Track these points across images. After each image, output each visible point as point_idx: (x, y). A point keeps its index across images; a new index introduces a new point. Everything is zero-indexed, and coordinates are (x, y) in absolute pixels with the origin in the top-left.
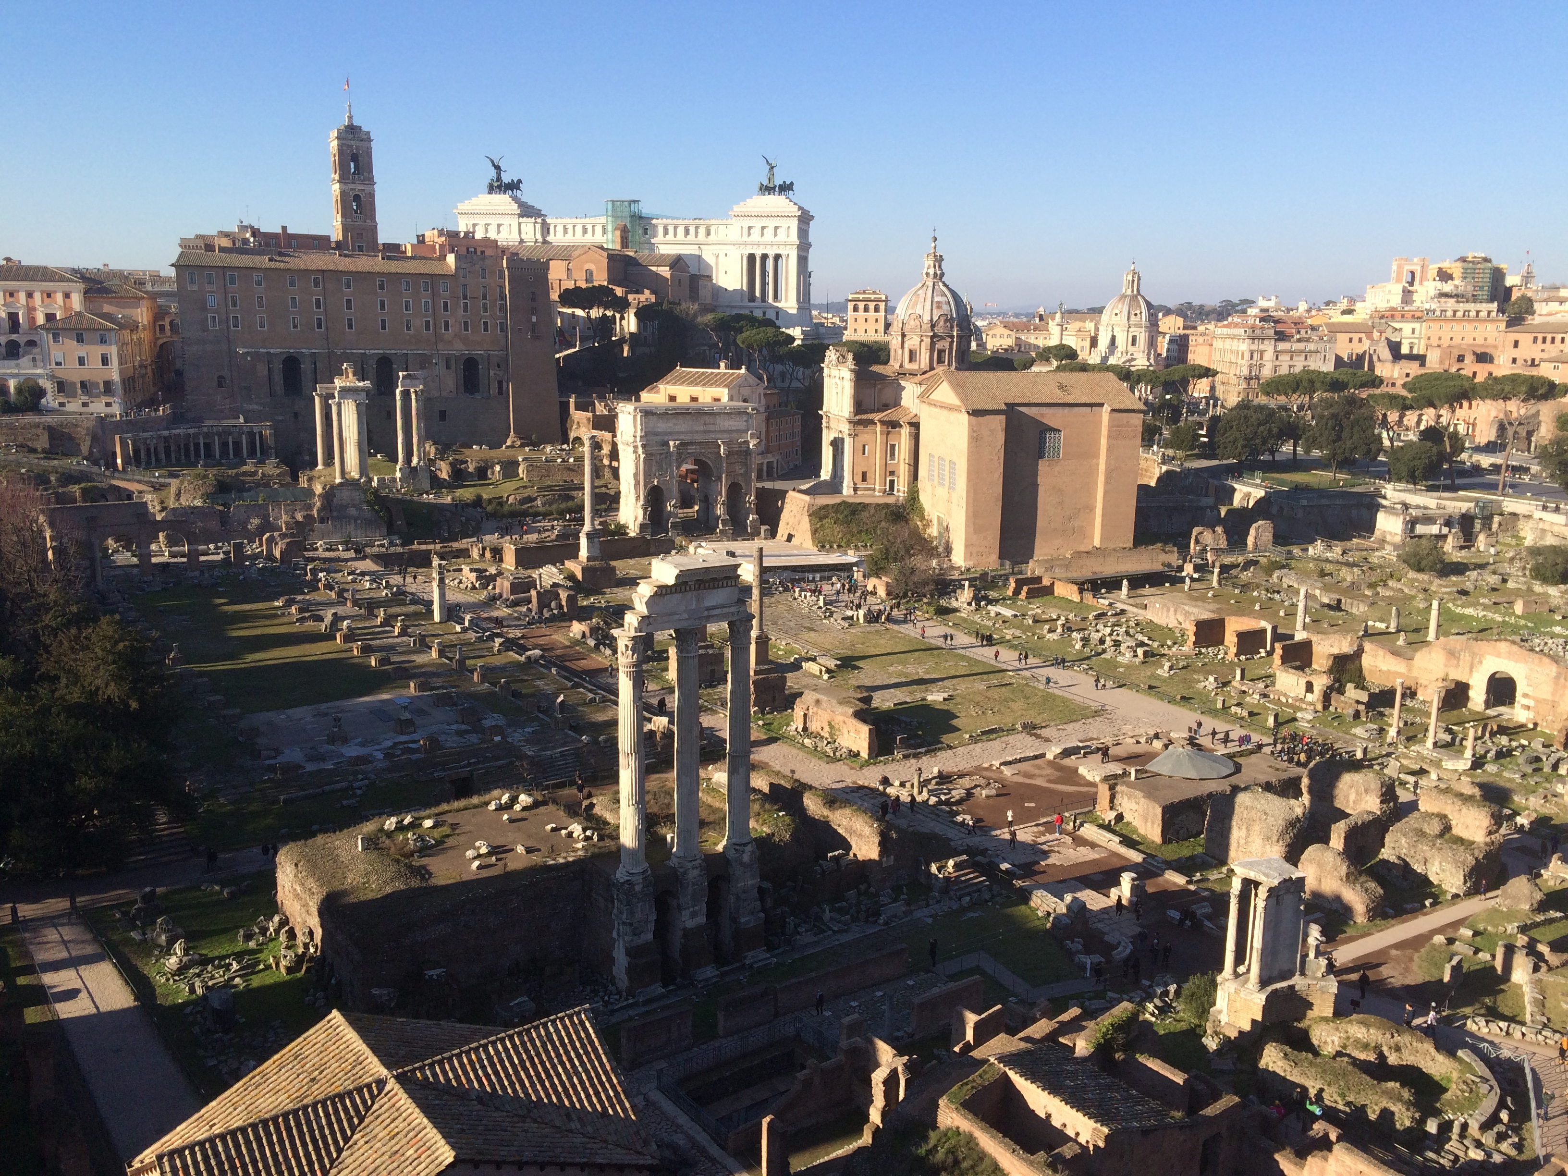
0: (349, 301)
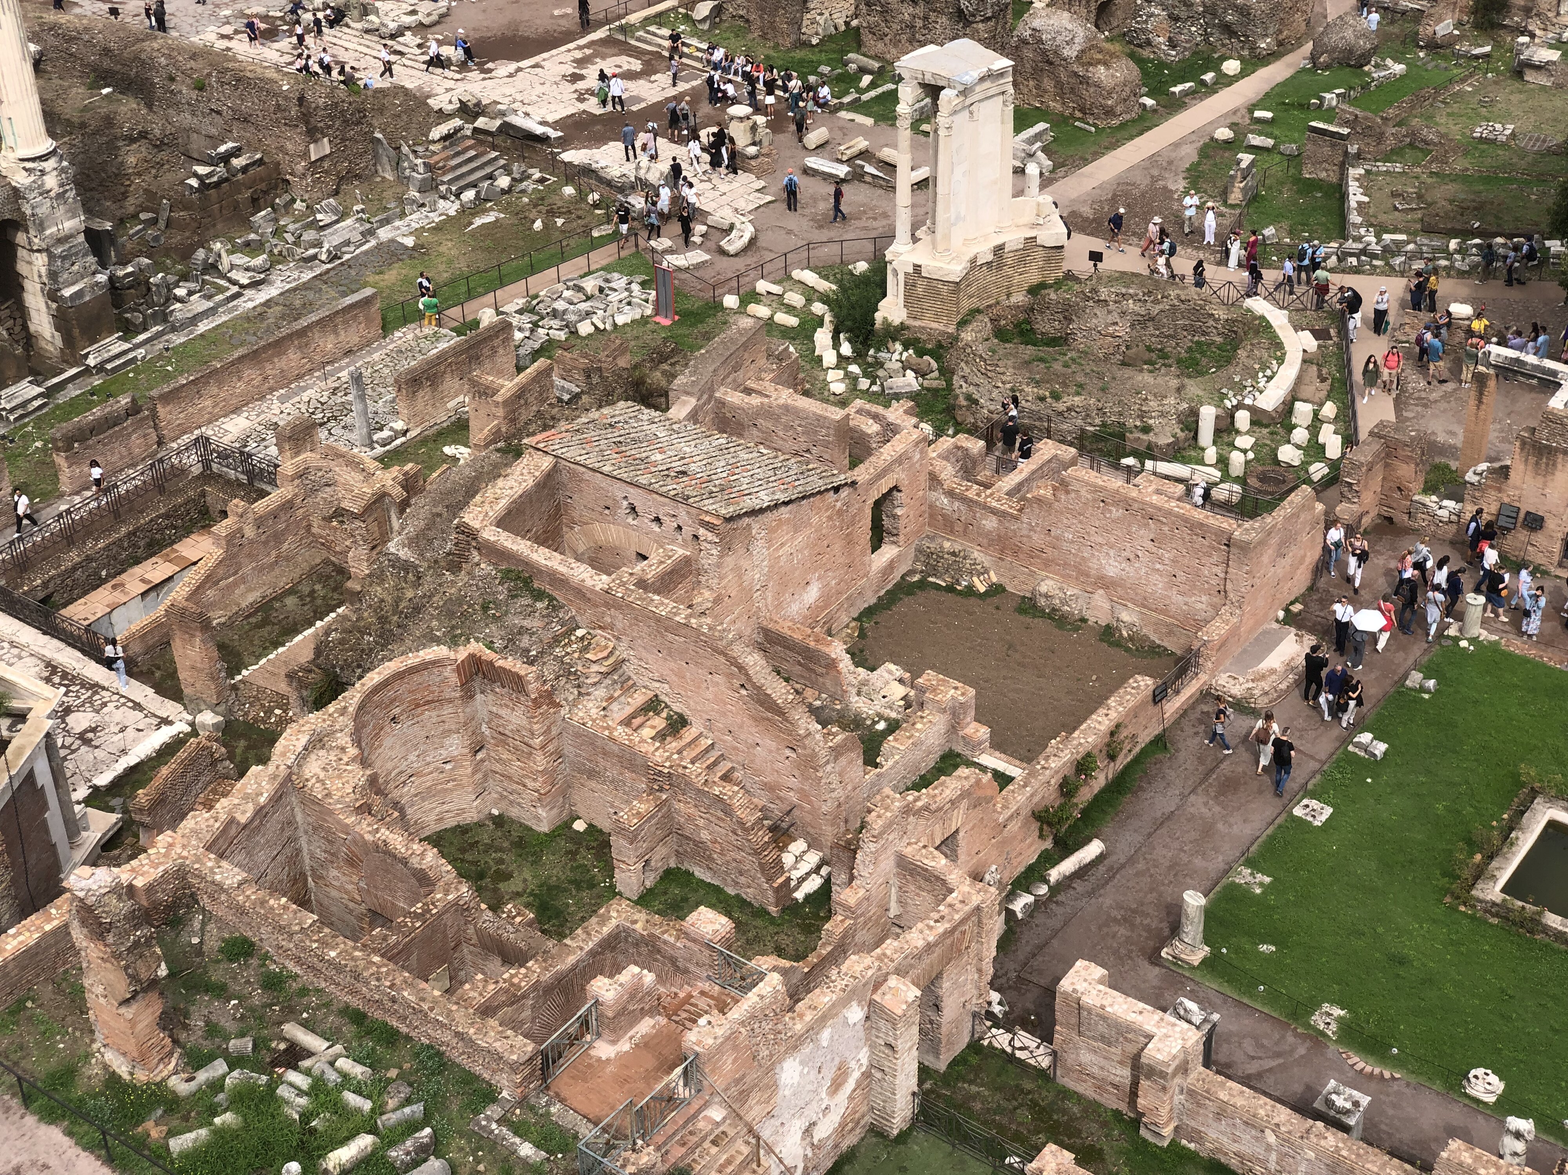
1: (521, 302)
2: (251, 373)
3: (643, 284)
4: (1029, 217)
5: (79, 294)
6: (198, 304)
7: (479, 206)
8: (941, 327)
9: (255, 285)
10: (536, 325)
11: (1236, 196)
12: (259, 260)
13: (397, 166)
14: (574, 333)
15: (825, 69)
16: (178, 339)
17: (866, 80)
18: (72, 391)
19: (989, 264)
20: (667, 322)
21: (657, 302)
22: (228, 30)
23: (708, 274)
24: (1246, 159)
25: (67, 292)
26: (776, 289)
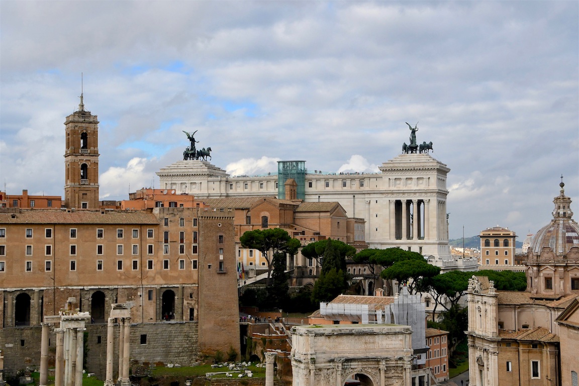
0: (73, 248)
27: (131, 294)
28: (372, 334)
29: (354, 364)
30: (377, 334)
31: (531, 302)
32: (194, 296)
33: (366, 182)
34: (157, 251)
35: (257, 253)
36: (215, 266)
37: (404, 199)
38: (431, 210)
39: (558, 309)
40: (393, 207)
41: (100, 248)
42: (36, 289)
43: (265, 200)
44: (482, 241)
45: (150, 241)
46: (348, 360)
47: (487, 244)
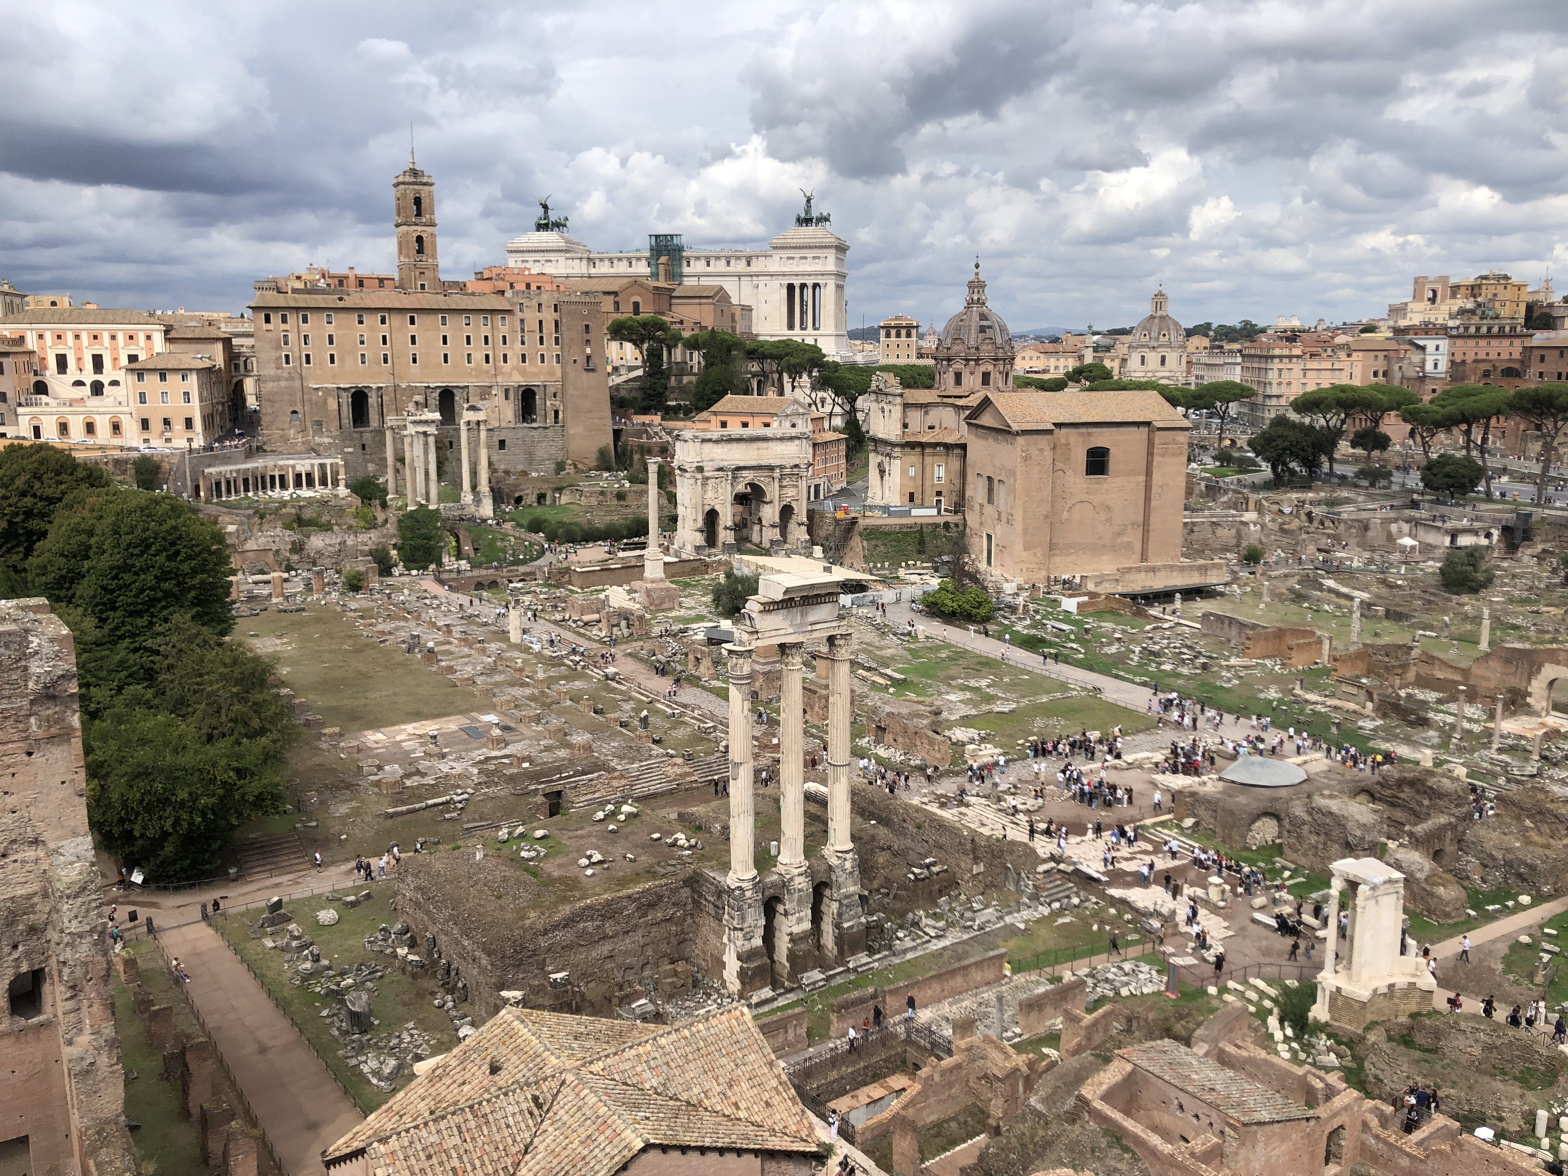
0: (413, 338)
1: (1087, 970)
2: (936, 986)
3: (1158, 972)
4: (1411, 969)
5: (852, 927)
6: (908, 943)
7: (1060, 912)
8: (1353, 1029)
9: (938, 937)
10: (1095, 985)
11: (1539, 979)
12: (942, 924)
13: (1017, 883)
14: (1118, 994)
15: (1262, 865)
16: (896, 961)
17: (1287, 874)
18: (839, 980)
19: (1385, 994)
20: (1173, 997)
21: (1167, 984)
22: (925, 800)
23: (1196, 971)
24: (1546, 957)
25: (846, 925)
26: (1240, 988)
27: (485, 392)
28: (765, 439)
29: (745, 473)
30: (771, 439)
31: (939, 400)
32: (559, 395)
33: (754, 261)
34: (512, 343)
35: (628, 346)
36: (582, 360)
37: (797, 282)
38: (828, 295)
39: (966, 407)
40: (784, 292)
41: (445, 338)
42: (374, 386)
43: (635, 282)
44: (883, 332)
45: (503, 329)
46: (739, 469)
47: (888, 335)
